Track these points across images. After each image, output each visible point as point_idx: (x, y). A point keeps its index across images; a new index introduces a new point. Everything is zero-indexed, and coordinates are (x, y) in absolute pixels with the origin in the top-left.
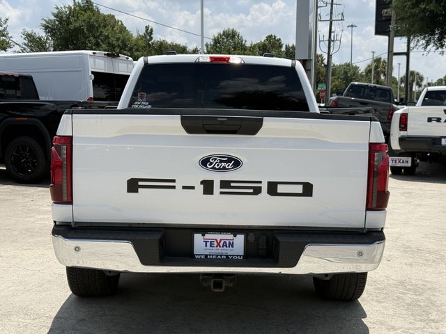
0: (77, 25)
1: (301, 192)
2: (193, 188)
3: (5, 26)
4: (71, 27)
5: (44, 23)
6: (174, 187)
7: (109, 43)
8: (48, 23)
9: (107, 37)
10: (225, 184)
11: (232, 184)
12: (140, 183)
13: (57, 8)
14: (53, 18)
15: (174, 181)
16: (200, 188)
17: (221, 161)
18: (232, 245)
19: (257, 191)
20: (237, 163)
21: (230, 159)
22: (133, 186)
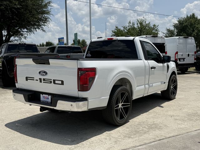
0: (186, 24)
1: (61, 83)
2: (37, 80)
3: (157, 28)
4: (183, 25)
5: (174, 24)
6: (34, 80)
7: (198, 30)
8: (175, 24)
9: (197, 28)
10: (44, 80)
11: (46, 80)
12: (28, 78)
13: (179, 19)
14: (177, 22)
15: (34, 78)
16: (39, 80)
17: (43, 73)
18: (48, 98)
19: (51, 82)
20: (46, 73)
21: (45, 72)
22: (27, 79)
